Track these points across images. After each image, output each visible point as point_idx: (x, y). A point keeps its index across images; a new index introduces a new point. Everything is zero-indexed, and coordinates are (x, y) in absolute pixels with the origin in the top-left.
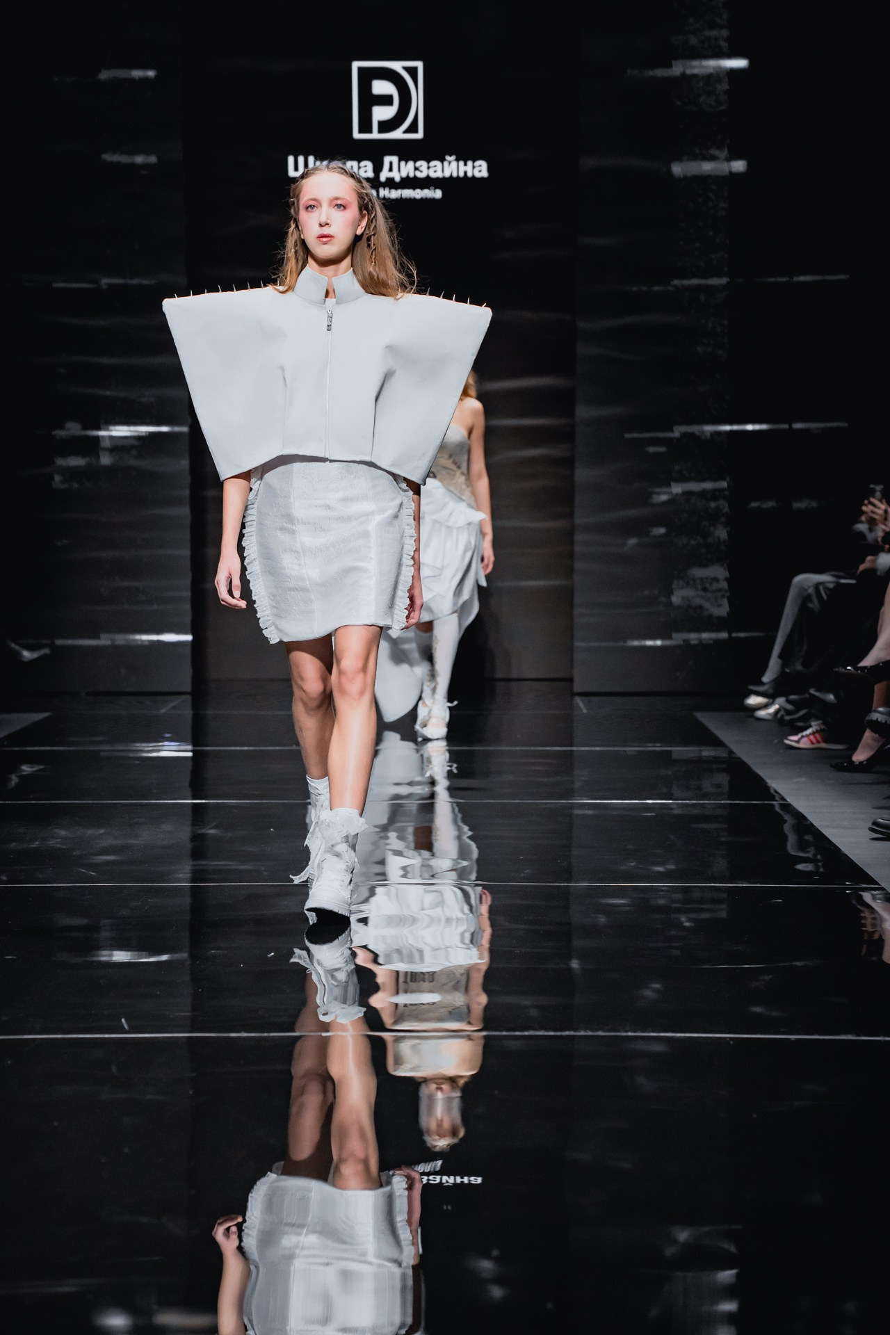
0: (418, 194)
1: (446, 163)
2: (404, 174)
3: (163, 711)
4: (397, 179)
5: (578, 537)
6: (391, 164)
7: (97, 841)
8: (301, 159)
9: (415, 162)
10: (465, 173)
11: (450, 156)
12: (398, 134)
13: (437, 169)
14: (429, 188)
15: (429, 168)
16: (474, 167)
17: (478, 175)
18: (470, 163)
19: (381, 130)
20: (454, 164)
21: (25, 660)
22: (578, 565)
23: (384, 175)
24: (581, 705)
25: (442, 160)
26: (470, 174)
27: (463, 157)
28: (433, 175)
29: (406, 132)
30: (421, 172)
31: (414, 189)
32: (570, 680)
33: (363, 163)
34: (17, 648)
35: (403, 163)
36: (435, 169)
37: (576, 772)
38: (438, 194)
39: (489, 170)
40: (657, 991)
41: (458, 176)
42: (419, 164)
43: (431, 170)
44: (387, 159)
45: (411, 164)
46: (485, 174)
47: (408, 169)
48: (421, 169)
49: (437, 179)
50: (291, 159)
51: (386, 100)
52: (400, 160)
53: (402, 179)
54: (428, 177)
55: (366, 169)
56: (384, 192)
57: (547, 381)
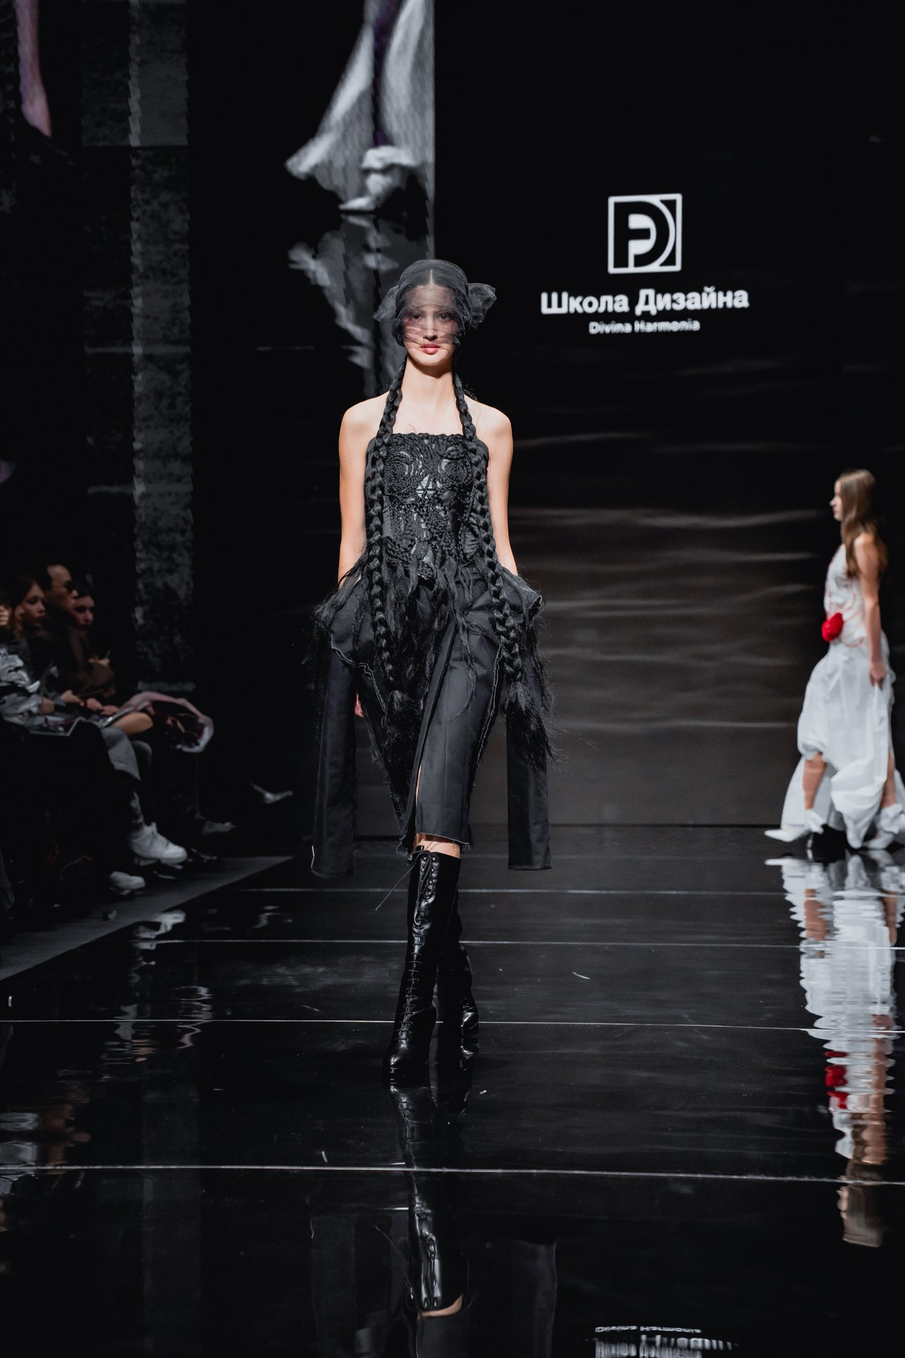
0: (675, 326)
1: (704, 295)
2: (660, 307)
4: (654, 312)
6: (647, 297)
7: (321, 979)
8: (555, 296)
9: (672, 293)
10: (725, 303)
11: (709, 287)
12: (655, 267)
13: (694, 301)
14: (686, 320)
15: (686, 300)
16: (734, 297)
17: (738, 305)
18: (730, 294)
19: (637, 264)
20: (713, 295)
21: (268, 802)
23: (639, 310)
25: (700, 291)
26: (729, 305)
27: (722, 287)
28: (691, 307)
29: (663, 264)
30: (678, 304)
31: (671, 321)
33: (618, 298)
34: (260, 789)
35: (659, 296)
36: (692, 301)
38: (696, 326)
39: (750, 300)
41: (717, 308)
42: (676, 296)
43: (689, 302)
44: (643, 293)
45: (668, 297)
46: (745, 304)
47: (664, 302)
48: (679, 301)
49: (696, 311)
50: (544, 297)
51: (643, 234)
52: (656, 294)
53: (659, 312)
54: (685, 309)
55: (621, 304)
56: (639, 326)
57: (810, 513)
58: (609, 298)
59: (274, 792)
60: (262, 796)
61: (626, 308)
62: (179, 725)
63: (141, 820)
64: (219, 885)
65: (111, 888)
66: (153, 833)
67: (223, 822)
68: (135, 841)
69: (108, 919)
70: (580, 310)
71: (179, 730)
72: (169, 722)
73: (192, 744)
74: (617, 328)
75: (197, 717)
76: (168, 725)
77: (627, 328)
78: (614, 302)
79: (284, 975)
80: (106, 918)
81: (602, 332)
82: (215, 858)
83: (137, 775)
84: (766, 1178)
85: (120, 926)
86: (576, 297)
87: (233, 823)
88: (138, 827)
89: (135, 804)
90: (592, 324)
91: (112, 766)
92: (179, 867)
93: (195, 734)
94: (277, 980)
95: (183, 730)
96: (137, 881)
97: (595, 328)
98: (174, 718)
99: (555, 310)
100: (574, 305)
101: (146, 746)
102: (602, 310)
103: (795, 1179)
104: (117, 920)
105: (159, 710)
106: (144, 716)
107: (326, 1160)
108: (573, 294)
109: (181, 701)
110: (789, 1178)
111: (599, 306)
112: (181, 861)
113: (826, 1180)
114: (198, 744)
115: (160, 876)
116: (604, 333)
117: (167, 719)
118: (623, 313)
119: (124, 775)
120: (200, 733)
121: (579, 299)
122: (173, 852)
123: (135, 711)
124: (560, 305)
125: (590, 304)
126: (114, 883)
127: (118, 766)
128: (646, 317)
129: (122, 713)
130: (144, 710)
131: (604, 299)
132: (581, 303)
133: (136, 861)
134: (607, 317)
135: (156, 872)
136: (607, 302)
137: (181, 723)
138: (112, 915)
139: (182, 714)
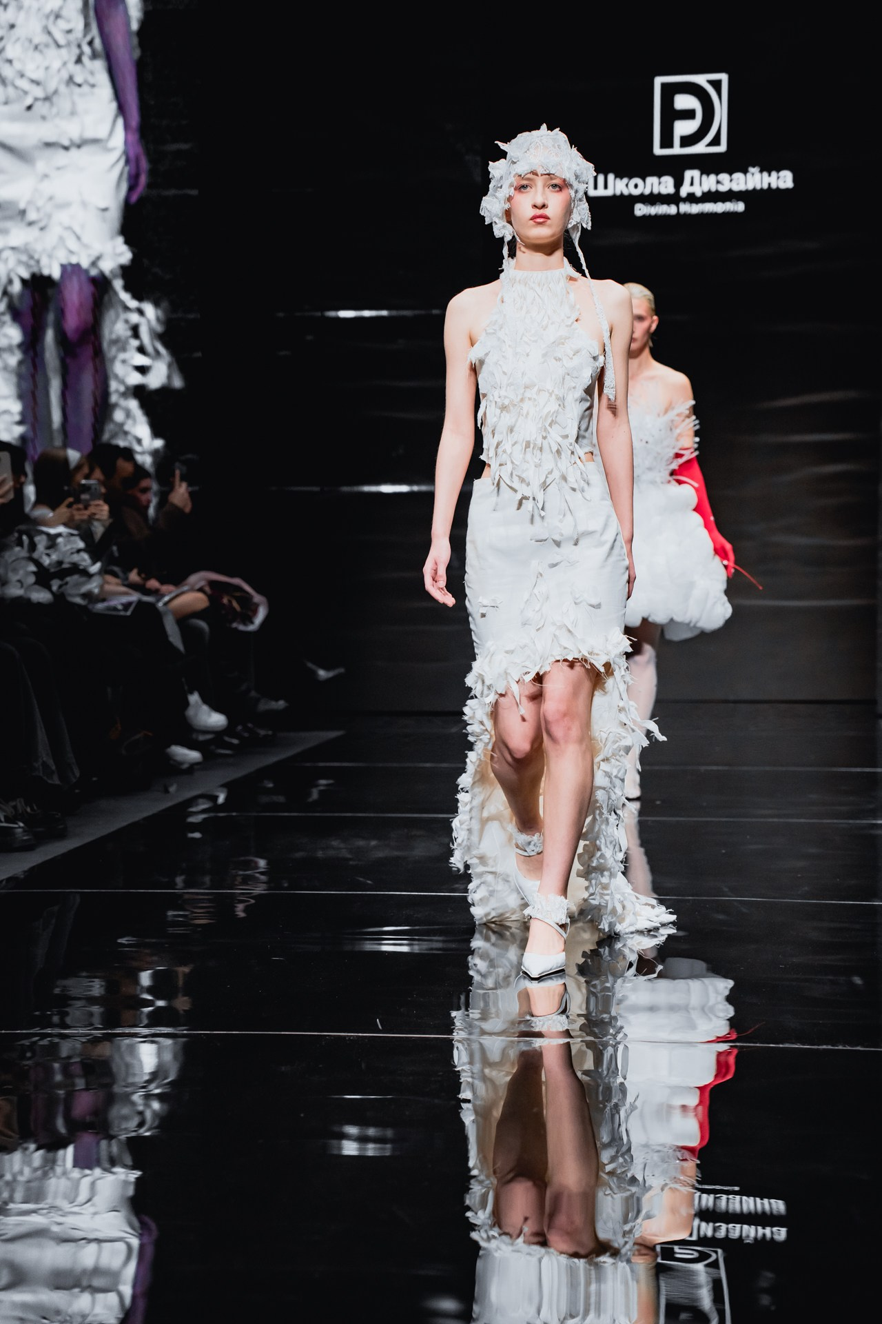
0: (719, 208)
1: (749, 175)
2: (706, 190)
3: (452, 731)
4: (699, 194)
5: (881, 555)
6: (692, 178)
7: (373, 852)
8: (601, 178)
9: (717, 174)
10: (769, 184)
11: (754, 167)
13: (739, 182)
14: (731, 201)
15: (731, 180)
16: (778, 178)
17: (782, 186)
18: (774, 174)
20: (758, 175)
21: (320, 679)
22: (881, 583)
23: (684, 192)
25: (745, 172)
26: (774, 186)
27: (767, 168)
28: (736, 188)
30: (723, 184)
31: (715, 202)
32: (874, 702)
33: (664, 179)
34: (314, 667)
35: (704, 177)
36: (737, 181)
37: (879, 793)
38: (740, 207)
39: (794, 181)
41: (762, 188)
42: (721, 177)
43: (734, 183)
44: (688, 174)
45: (713, 177)
46: (790, 184)
48: (724, 182)
49: (740, 192)
52: (702, 174)
53: (704, 194)
54: (730, 190)
55: (665, 185)
56: (685, 208)
57: (851, 394)
58: (655, 180)
59: (327, 668)
60: (314, 673)
61: (671, 190)
62: (235, 604)
64: (276, 759)
65: (170, 762)
67: (277, 700)
69: (169, 792)
70: (626, 192)
71: (234, 609)
72: (225, 601)
73: (248, 623)
74: (662, 210)
75: (252, 597)
76: (224, 604)
77: (672, 210)
78: (660, 183)
79: (337, 848)
80: (167, 791)
81: (648, 214)
82: (270, 733)
83: (182, 647)
84: (802, 1046)
85: (180, 799)
86: (621, 178)
87: (286, 701)
90: (638, 206)
93: (250, 613)
94: (331, 853)
95: (238, 609)
96: (194, 755)
97: (640, 210)
98: (229, 598)
99: (600, 192)
100: (618, 186)
101: (203, 625)
102: (647, 192)
103: (830, 1047)
104: (177, 793)
105: (215, 590)
106: (200, 595)
107: (380, 1027)
108: (619, 175)
109: (237, 581)
110: (824, 1047)
111: (645, 188)
113: (859, 1048)
114: (252, 623)
115: (218, 750)
116: (650, 216)
117: (222, 598)
118: (668, 195)
120: (255, 612)
121: (625, 180)
123: (192, 590)
124: (606, 187)
125: (636, 186)
126: (172, 756)
128: (691, 198)
129: (178, 592)
130: (201, 590)
131: (650, 180)
132: (627, 185)
133: (193, 735)
134: (652, 199)
135: (214, 747)
136: (652, 184)
137: (238, 603)
138: (172, 789)
139: (238, 594)
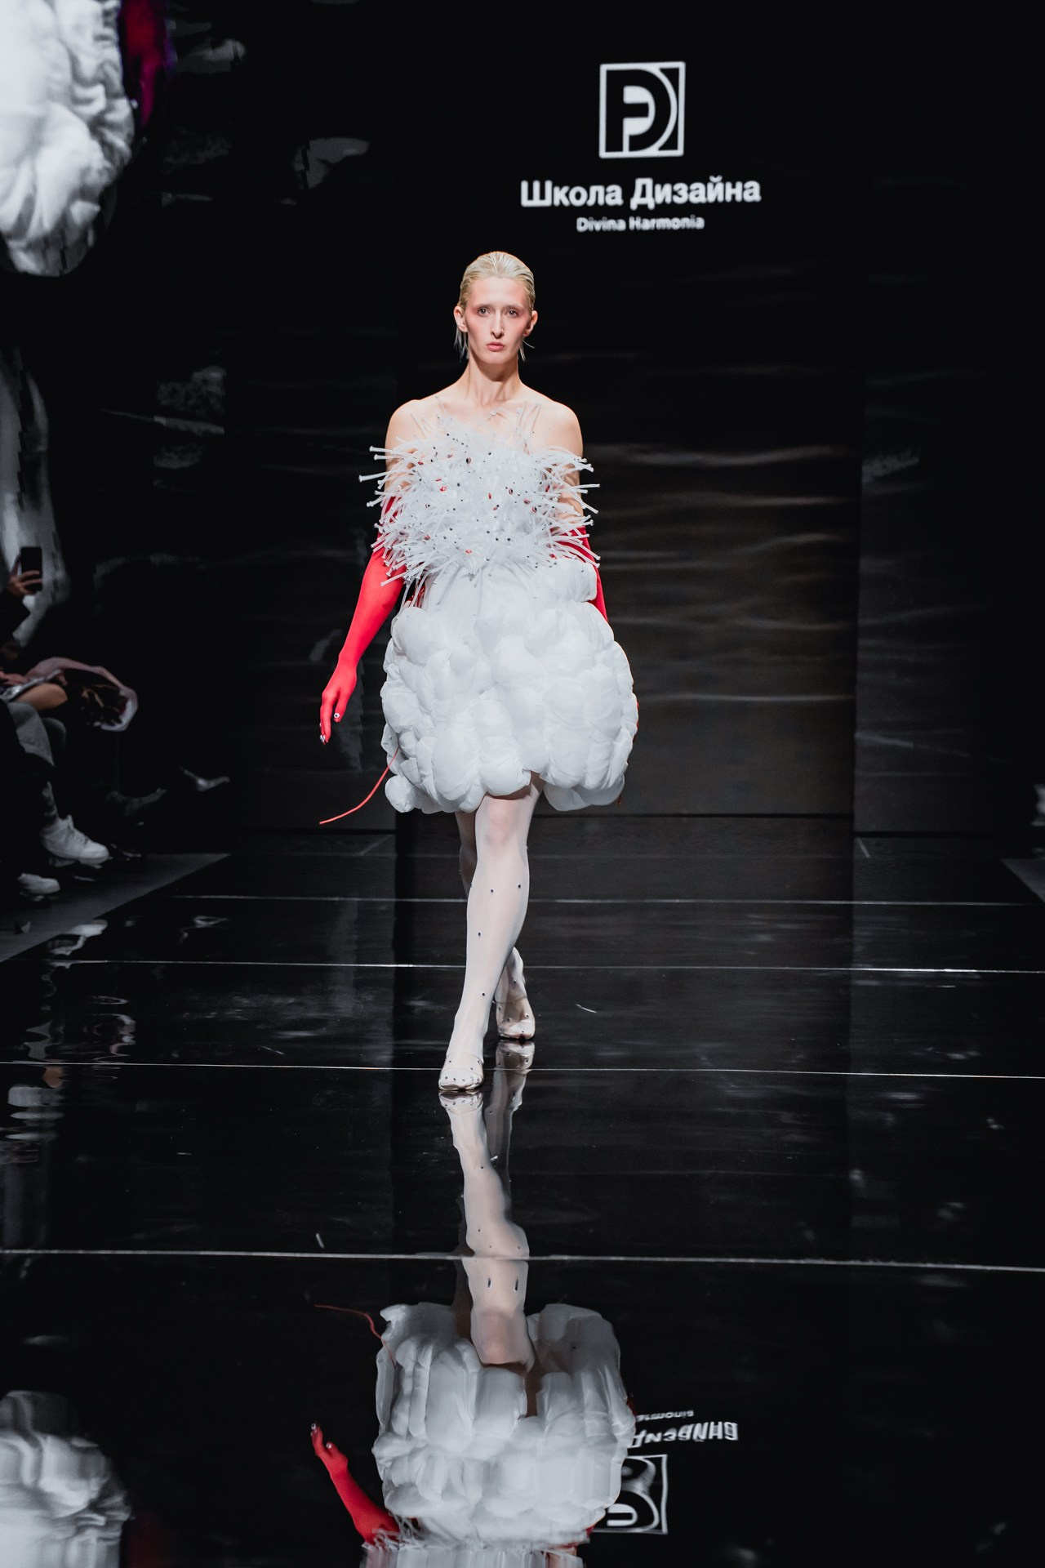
0: (675, 224)
1: (710, 186)
2: (659, 200)
3: (362, 853)
4: (651, 206)
5: (862, 642)
6: (644, 187)
7: (284, 1013)
8: (536, 185)
9: (673, 184)
10: (733, 197)
11: (716, 176)
12: (653, 151)
13: (698, 193)
14: (689, 217)
15: (689, 191)
16: (744, 189)
17: (748, 198)
18: (739, 185)
19: (632, 148)
20: (720, 186)
21: (201, 790)
22: (862, 676)
23: (634, 203)
24: (863, 848)
25: (706, 182)
26: (738, 198)
27: (731, 178)
28: (694, 200)
29: (662, 148)
30: (680, 196)
31: (671, 218)
32: (850, 817)
33: (610, 188)
34: (191, 775)
35: (658, 187)
36: (696, 193)
37: (855, 933)
38: (700, 223)
39: (762, 193)
40: (954, 1210)
41: (725, 201)
42: (677, 187)
43: (692, 195)
44: (639, 182)
45: (668, 187)
46: (757, 197)
47: (664, 194)
48: (680, 193)
49: (700, 205)
50: (524, 185)
51: (640, 110)
52: (655, 183)
53: (657, 205)
54: (688, 202)
55: (613, 196)
56: (635, 223)
57: (826, 450)
58: (600, 189)
59: (207, 777)
60: (194, 783)
61: (619, 201)
62: (97, 698)
63: (55, 812)
64: (147, 890)
65: (21, 893)
66: (69, 827)
68: (47, 837)
69: (22, 932)
70: (566, 203)
71: (97, 704)
72: (85, 694)
73: (113, 721)
74: (609, 225)
75: (118, 690)
76: (84, 698)
77: (621, 225)
78: (606, 193)
79: (242, 1006)
80: (19, 931)
81: (591, 228)
82: (139, 856)
83: (50, 759)
85: (36, 942)
86: (561, 187)
88: (51, 821)
89: (48, 793)
90: (580, 220)
91: (22, 749)
92: (98, 867)
93: (117, 710)
94: (230, 1014)
95: (102, 704)
96: (50, 884)
97: (584, 225)
98: (90, 690)
99: (536, 202)
100: (559, 196)
101: (60, 724)
102: (591, 202)
104: (32, 936)
105: (72, 681)
106: (55, 687)
107: (321, 1244)
108: (558, 183)
109: (98, 670)
111: (588, 198)
112: (101, 861)
114: (119, 722)
115: (77, 877)
116: (594, 231)
117: (82, 691)
118: (616, 207)
119: (35, 759)
120: (123, 708)
121: (565, 189)
122: (94, 851)
123: (46, 681)
124: (542, 197)
125: (578, 196)
126: (23, 886)
127: (29, 749)
128: (643, 212)
129: (31, 683)
130: (54, 681)
131: (593, 189)
132: (567, 195)
133: (51, 861)
134: (598, 212)
135: (73, 873)
136: (597, 193)
137: (100, 696)
138: (26, 928)
139: (101, 686)
